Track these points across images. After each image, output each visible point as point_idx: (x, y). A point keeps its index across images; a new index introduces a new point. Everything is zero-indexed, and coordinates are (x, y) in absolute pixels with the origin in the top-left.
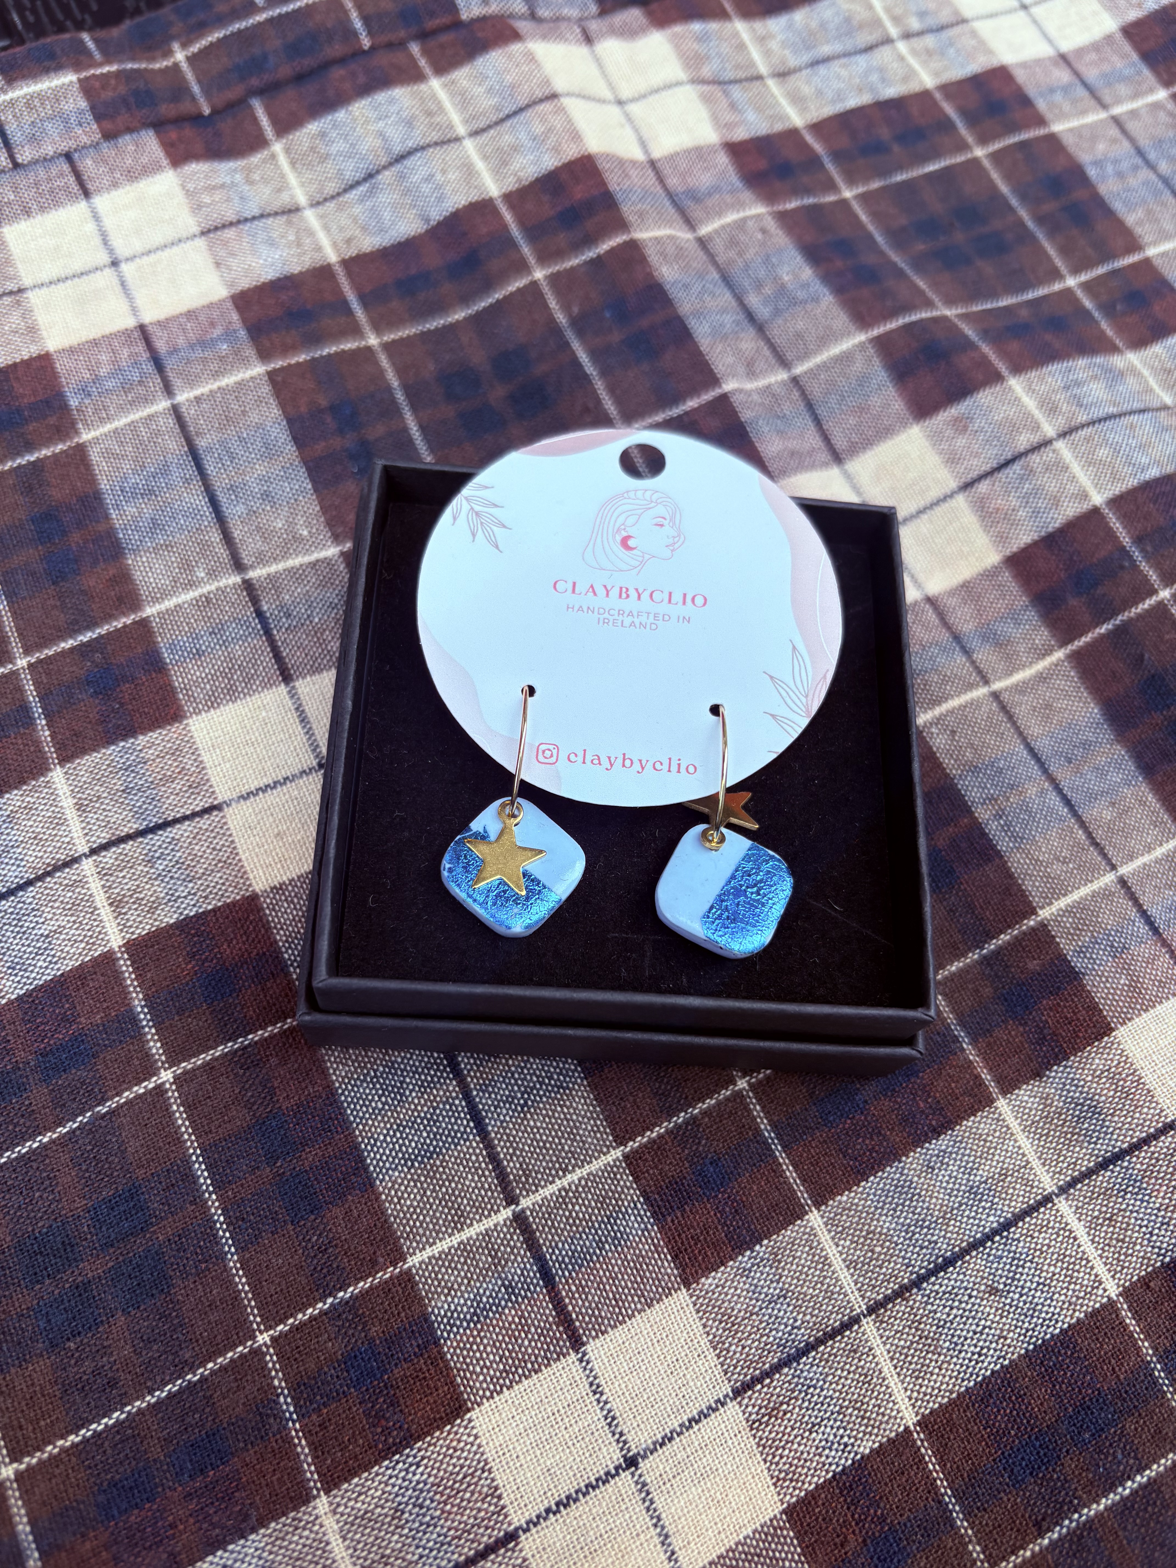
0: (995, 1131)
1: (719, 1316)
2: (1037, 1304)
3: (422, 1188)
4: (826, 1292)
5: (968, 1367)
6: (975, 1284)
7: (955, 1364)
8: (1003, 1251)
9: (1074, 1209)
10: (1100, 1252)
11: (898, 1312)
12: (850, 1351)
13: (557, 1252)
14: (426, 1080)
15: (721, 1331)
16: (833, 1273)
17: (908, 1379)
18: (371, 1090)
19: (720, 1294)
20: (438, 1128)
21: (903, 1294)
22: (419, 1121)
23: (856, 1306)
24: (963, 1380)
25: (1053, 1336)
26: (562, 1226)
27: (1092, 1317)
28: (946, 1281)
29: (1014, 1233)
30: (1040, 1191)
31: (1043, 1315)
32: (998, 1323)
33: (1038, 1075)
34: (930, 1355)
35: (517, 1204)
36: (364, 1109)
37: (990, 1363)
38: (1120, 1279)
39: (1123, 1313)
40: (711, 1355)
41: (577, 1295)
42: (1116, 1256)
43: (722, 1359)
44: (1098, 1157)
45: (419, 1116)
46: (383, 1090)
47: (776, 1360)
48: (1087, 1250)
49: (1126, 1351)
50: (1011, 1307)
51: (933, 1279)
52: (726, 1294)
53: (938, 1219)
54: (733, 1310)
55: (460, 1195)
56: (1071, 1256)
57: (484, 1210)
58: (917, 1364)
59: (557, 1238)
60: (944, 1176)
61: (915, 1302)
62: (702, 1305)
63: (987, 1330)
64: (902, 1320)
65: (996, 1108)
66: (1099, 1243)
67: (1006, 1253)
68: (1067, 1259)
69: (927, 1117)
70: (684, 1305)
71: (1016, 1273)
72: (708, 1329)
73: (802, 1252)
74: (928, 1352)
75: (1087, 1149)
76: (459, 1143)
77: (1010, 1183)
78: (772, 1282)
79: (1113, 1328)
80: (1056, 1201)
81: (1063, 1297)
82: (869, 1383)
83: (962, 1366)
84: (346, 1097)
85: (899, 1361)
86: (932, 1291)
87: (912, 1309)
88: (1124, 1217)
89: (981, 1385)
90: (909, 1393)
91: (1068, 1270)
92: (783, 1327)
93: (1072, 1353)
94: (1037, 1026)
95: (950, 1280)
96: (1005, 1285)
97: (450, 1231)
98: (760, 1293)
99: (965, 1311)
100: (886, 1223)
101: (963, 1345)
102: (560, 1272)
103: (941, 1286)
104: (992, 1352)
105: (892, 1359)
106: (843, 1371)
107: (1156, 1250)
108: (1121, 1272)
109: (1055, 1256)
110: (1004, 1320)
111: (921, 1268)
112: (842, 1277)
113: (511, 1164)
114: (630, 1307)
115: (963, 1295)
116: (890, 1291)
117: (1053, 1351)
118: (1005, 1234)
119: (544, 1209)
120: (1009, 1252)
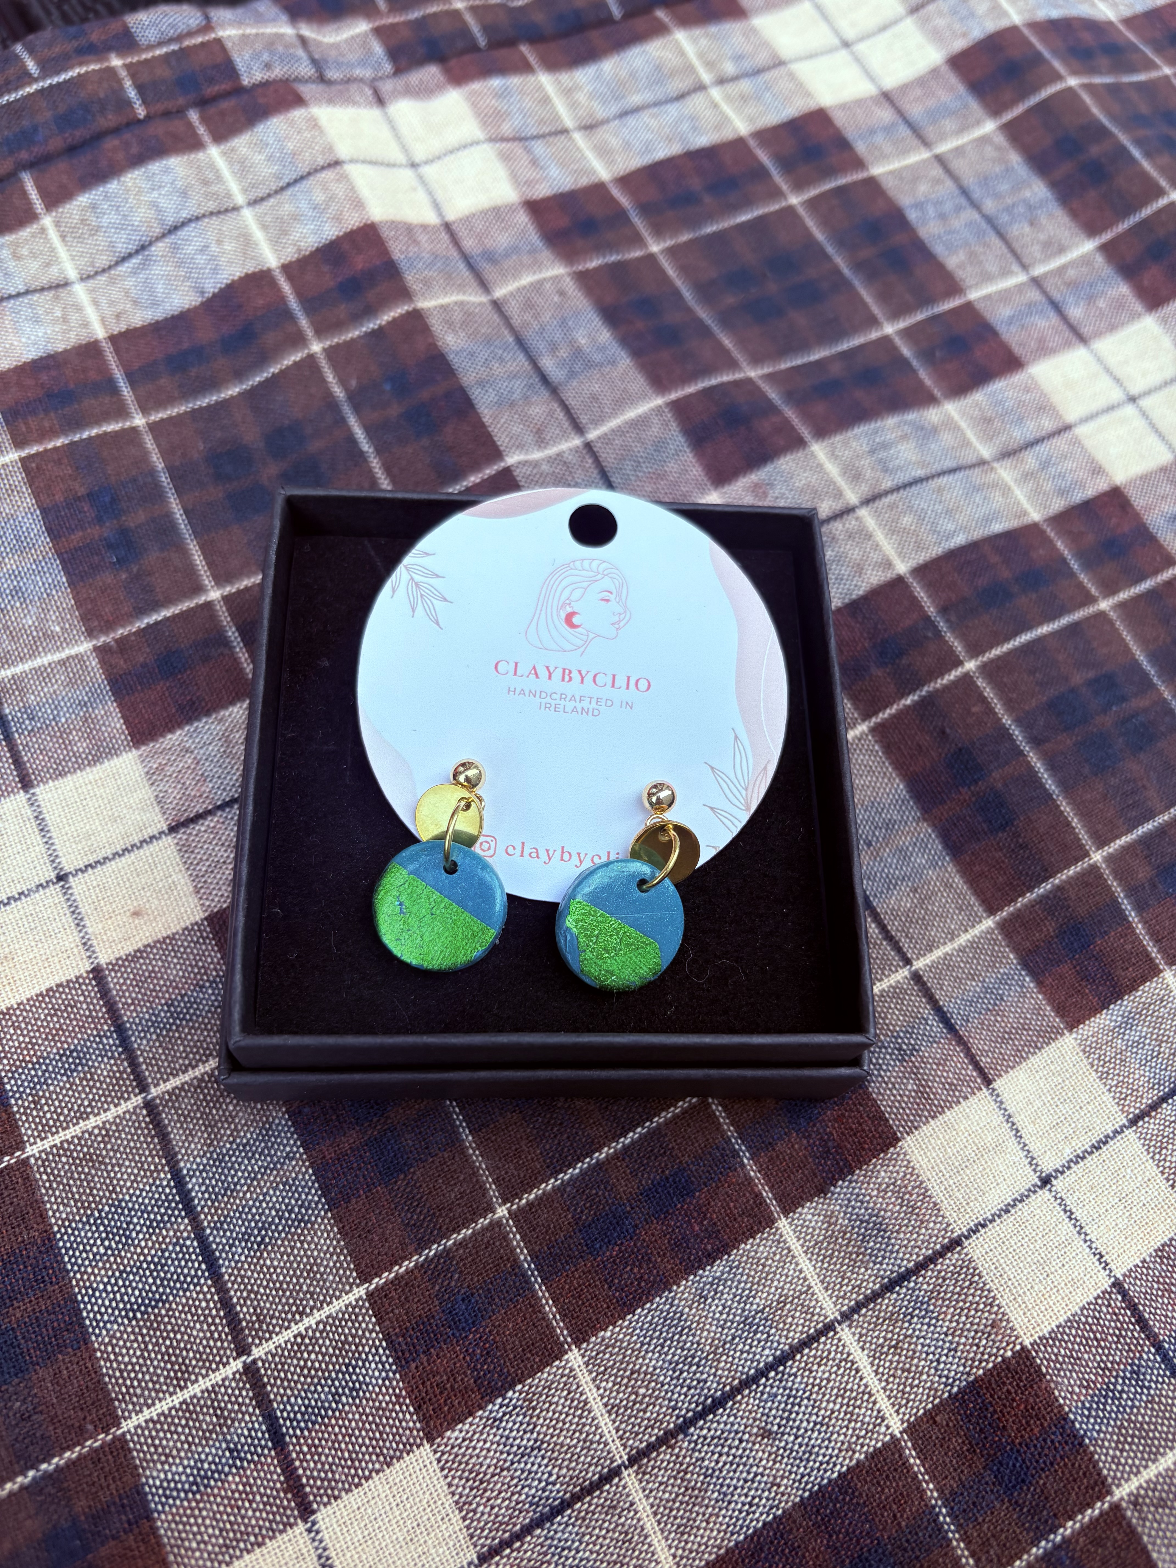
0: (775, 1254)
1: (466, 1474)
2: (813, 1447)
3: (144, 1342)
4: (585, 1442)
5: (738, 1520)
6: (746, 1427)
7: (724, 1517)
8: (779, 1388)
9: (857, 1336)
10: (884, 1384)
11: (662, 1461)
12: (610, 1507)
13: (289, 1408)
14: (155, 1219)
15: (467, 1490)
16: (593, 1420)
17: (673, 1535)
18: (93, 1233)
19: (467, 1448)
20: (166, 1273)
21: (668, 1441)
22: (145, 1265)
23: (617, 1457)
24: (732, 1534)
25: (830, 1481)
26: (296, 1377)
27: (873, 1458)
28: (715, 1425)
29: (791, 1368)
30: (822, 1318)
31: (820, 1458)
32: (771, 1469)
33: (822, 1191)
34: (696, 1508)
35: (249, 1355)
36: (84, 1255)
37: (761, 1514)
38: (904, 1414)
39: (907, 1452)
40: (456, 1517)
41: (308, 1457)
42: (901, 1387)
43: (468, 1522)
44: (883, 1279)
45: (145, 1260)
46: (107, 1233)
47: (528, 1521)
48: (870, 1383)
49: (908, 1495)
50: (785, 1450)
51: (702, 1422)
52: (475, 1448)
53: (708, 1355)
54: (481, 1465)
55: (185, 1348)
56: (852, 1390)
57: (210, 1364)
58: (682, 1518)
59: (289, 1392)
60: (717, 1306)
61: (681, 1448)
62: (447, 1462)
63: (759, 1477)
64: (666, 1470)
65: (777, 1229)
66: (883, 1375)
67: (781, 1391)
68: (848, 1393)
69: (702, 1240)
70: (427, 1462)
71: (791, 1413)
72: (454, 1488)
73: (560, 1398)
74: (694, 1505)
75: (873, 1270)
76: (188, 1289)
77: (789, 1311)
78: (525, 1432)
79: (896, 1470)
80: (838, 1329)
81: (842, 1437)
82: (630, 1541)
83: (731, 1518)
84: (65, 1242)
85: (663, 1516)
86: (699, 1437)
87: (678, 1457)
88: (910, 1344)
89: (752, 1539)
90: (673, 1550)
91: (848, 1405)
92: (536, 1483)
93: (851, 1499)
94: (821, 1138)
95: (719, 1423)
96: (779, 1427)
97: (171, 1389)
98: (512, 1446)
99: (735, 1457)
100: (652, 1361)
101: (733, 1496)
102: (291, 1431)
103: (709, 1430)
104: (764, 1501)
105: (655, 1514)
106: (601, 1529)
107: (944, 1380)
108: (906, 1405)
109: (835, 1391)
110: (778, 1465)
111: (688, 1411)
112: (602, 1424)
113: (245, 1309)
114: (367, 1467)
115: (734, 1439)
116: (654, 1438)
117: (830, 1498)
118: (781, 1368)
119: (277, 1359)
120: (785, 1389)
